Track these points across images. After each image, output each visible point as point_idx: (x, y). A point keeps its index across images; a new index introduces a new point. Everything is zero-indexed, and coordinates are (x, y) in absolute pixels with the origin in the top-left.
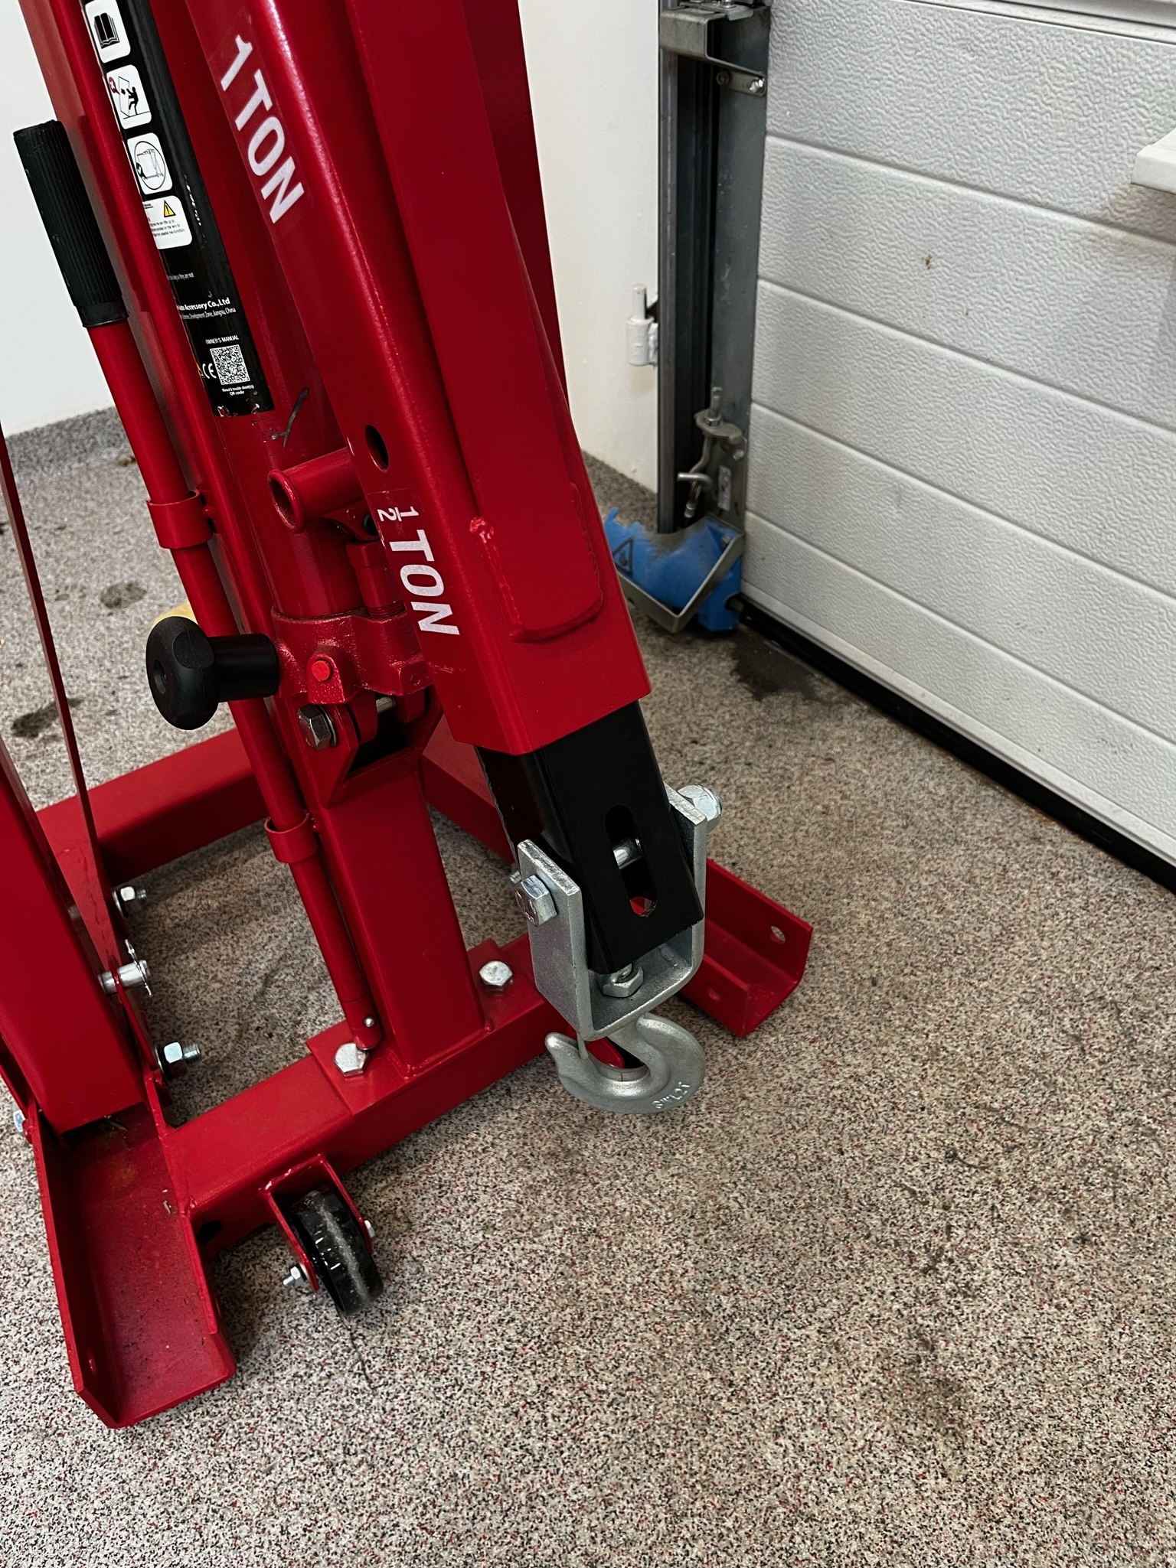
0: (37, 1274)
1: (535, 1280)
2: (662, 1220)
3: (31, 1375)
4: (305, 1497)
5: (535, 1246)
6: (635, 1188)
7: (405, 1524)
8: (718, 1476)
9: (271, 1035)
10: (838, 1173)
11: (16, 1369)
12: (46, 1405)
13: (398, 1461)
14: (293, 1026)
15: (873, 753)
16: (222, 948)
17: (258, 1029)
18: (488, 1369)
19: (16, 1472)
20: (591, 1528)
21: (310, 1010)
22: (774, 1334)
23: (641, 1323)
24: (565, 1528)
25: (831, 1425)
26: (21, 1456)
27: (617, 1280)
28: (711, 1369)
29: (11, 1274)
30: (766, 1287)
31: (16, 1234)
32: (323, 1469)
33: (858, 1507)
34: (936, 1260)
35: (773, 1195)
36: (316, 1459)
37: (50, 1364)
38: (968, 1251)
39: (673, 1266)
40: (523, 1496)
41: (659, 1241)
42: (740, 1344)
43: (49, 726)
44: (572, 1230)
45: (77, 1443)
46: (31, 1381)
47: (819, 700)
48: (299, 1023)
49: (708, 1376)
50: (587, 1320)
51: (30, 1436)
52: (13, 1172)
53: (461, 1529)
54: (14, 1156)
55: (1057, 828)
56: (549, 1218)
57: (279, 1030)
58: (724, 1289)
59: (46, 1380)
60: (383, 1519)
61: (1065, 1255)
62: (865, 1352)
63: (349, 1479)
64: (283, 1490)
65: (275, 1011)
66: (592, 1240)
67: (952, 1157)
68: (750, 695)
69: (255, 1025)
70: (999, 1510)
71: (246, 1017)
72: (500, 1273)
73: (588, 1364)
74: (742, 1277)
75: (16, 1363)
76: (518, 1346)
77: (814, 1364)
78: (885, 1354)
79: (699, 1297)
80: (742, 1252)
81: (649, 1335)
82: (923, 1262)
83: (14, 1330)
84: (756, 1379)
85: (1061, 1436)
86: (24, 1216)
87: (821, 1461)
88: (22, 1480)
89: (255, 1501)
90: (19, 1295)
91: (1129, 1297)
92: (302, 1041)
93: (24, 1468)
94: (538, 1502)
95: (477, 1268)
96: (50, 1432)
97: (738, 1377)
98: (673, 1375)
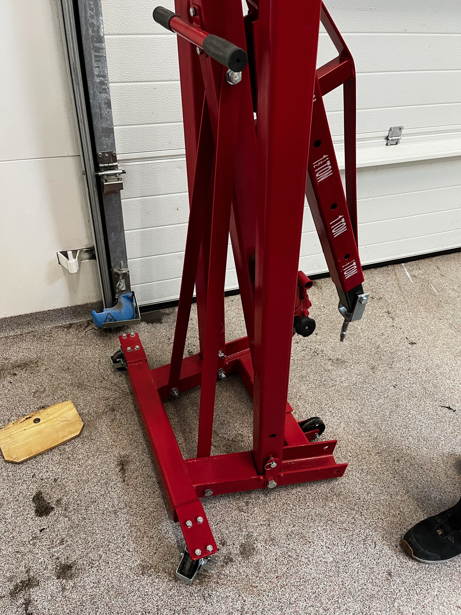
0: (287, 502)
1: (308, 408)
2: (300, 386)
3: (313, 503)
4: (345, 452)
5: (301, 406)
6: (292, 388)
7: (351, 437)
8: (348, 392)
9: (230, 446)
10: (296, 358)
11: (311, 506)
12: (320, 499)
13: (340, 436)
14: (229, 441)
15: (194, 312)
16: (194, 454)
17: (227, 449)
18: (325, 419)
19: (334, 506)
20: (354, 411)
21: (225, 436)
22: (325, 377)
23: (320, 395)
24: (354, 415)
25: (341, 375)
26: (331, 505)
27: (311, 396)
28: (330, 388)
29: (285, 508)
30: (316, 375)
31: (274, 507)
32: (340, 449)
33: (355, 377)
34: (316, 353)
35: (299, 368)
36: (338, 449)
37: (310, 499)
38: (315, 348)
39: (310, 387)
40: (348, 419)
41: (304, 387)
42: (326, 382)
43: (49, 503)
44: (299, 400)
45: (329, 493)
46: (314, 503)
47: (170, 313)
48: (228, 439)
49: (331, 388)
50: (318, 402)
51: (327, 503)
52: (255, 508)
53: (353, 429)
54: (250, 508)
55: (231, 297)
56: (295, 403)
57: (229, 444)
58: (316, 381)
59: (314, 499)
60: (350, 440)
61: (318, 337)
62: (330, 367)
63: (342, 445)
64: (343, 456)
65: (222, 444)
66: (302, 397)
67: (297, 343)
68: (159, 324)
69: (225, 449)
70: (357, 362)
71: (222, 451)
72: (306, 413)
73: (326, 404)
74: (314, 378)
75: (309, 506)
76: (321, 414)
77: (331, 374)
78: (331, 365)
79: (316, 385)
80: (309, 377)
81: (322, 394)
82: (316, 354)
83: (301, 507)
84: (333, 382)
85: (347, 350)
86: (270, 505)
87: (347, 379)
88: (337, 505)
89: (345, 461)
90: (291, 506)
91: (327, 334)
92: (235, 439)
93: (334, 504)
94: (349, 417)
95: (304, 417)
96: (326, 499)
97: (332, 385)
98: (330, 393)
